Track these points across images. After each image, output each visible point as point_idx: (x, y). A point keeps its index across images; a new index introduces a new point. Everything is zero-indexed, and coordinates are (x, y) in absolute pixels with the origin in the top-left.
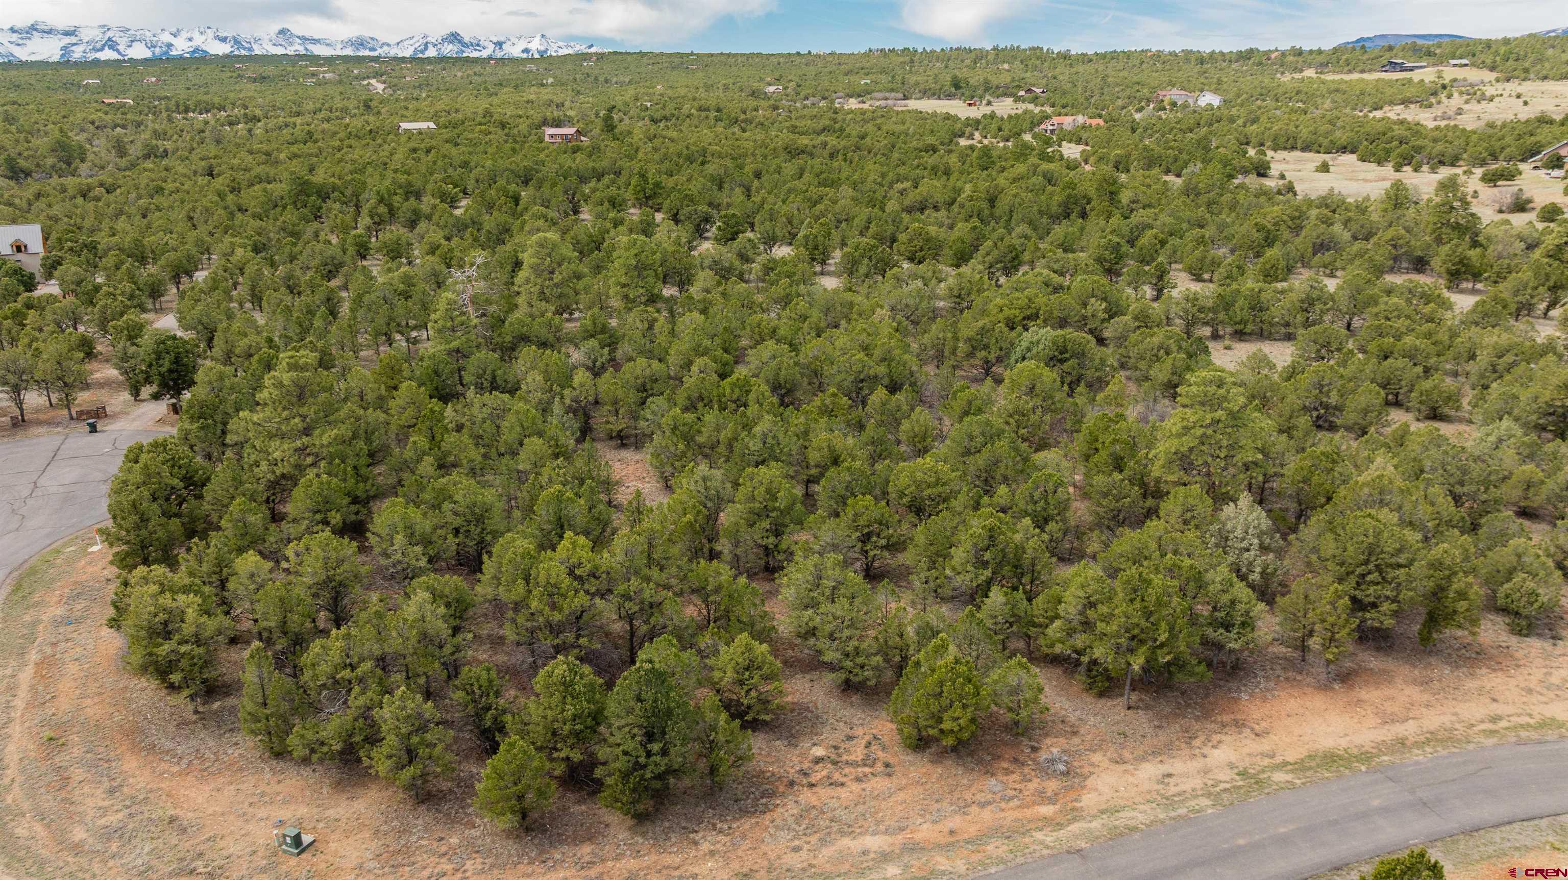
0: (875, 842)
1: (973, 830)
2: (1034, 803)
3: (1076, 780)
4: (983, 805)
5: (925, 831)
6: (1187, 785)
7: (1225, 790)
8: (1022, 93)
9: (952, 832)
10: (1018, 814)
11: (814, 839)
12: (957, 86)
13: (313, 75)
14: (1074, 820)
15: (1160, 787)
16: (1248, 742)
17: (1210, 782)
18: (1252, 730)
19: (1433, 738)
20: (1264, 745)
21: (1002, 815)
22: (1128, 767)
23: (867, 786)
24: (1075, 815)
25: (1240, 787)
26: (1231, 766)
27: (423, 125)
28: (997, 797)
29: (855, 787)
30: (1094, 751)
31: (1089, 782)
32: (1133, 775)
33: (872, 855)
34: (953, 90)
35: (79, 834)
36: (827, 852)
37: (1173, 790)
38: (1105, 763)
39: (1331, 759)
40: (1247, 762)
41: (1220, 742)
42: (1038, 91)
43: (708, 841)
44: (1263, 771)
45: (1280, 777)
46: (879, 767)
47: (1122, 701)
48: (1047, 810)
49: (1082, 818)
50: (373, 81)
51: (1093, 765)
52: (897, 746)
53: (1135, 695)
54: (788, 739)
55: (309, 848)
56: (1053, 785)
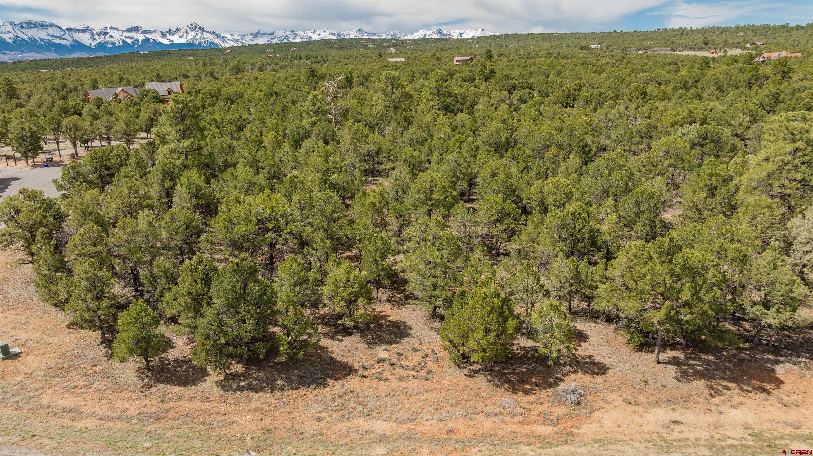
0: (381, 426)
1: (469, 433)
2: (535, 422)
3: (584, 411)
4: (489, 415)
6: (691, 435)
7: (730, 446)
8: (748, 45)
9: (450, 431)
10: (517, 428)
11: (336, 415)
12: (706, 43)
13: (365, 46)
14: (566, 442)
15: (663, 431)
16: (772, 409)
17: (717, 436)
18: (780, 400)
21: (502, 426)
22: (640, 409)
23: (403, 384)
24: (569, 438)
25: (748, 447)
26: (746, 426)
27: (398, 60)
28: (505, 412)
29: (394, 383)
30: (612, 391)
31: (595, 415)
32: (641, 416)
33: (373, 436)
34: (703, 45)
37: (676, 435)
38: (620, 402)
40: (766, 426)
41: (741, 404)
42: (759, 44)
44: (781, 438)
46: (423, 373)
47: (653, 356)
48: (544, 430)
49: (573, 442)
50: (392, 49)
51: (605, 401)
52: (444, 356)
53: (671, 354)
54: (371, 343)
55: (17, 356)
56: (561, 411)
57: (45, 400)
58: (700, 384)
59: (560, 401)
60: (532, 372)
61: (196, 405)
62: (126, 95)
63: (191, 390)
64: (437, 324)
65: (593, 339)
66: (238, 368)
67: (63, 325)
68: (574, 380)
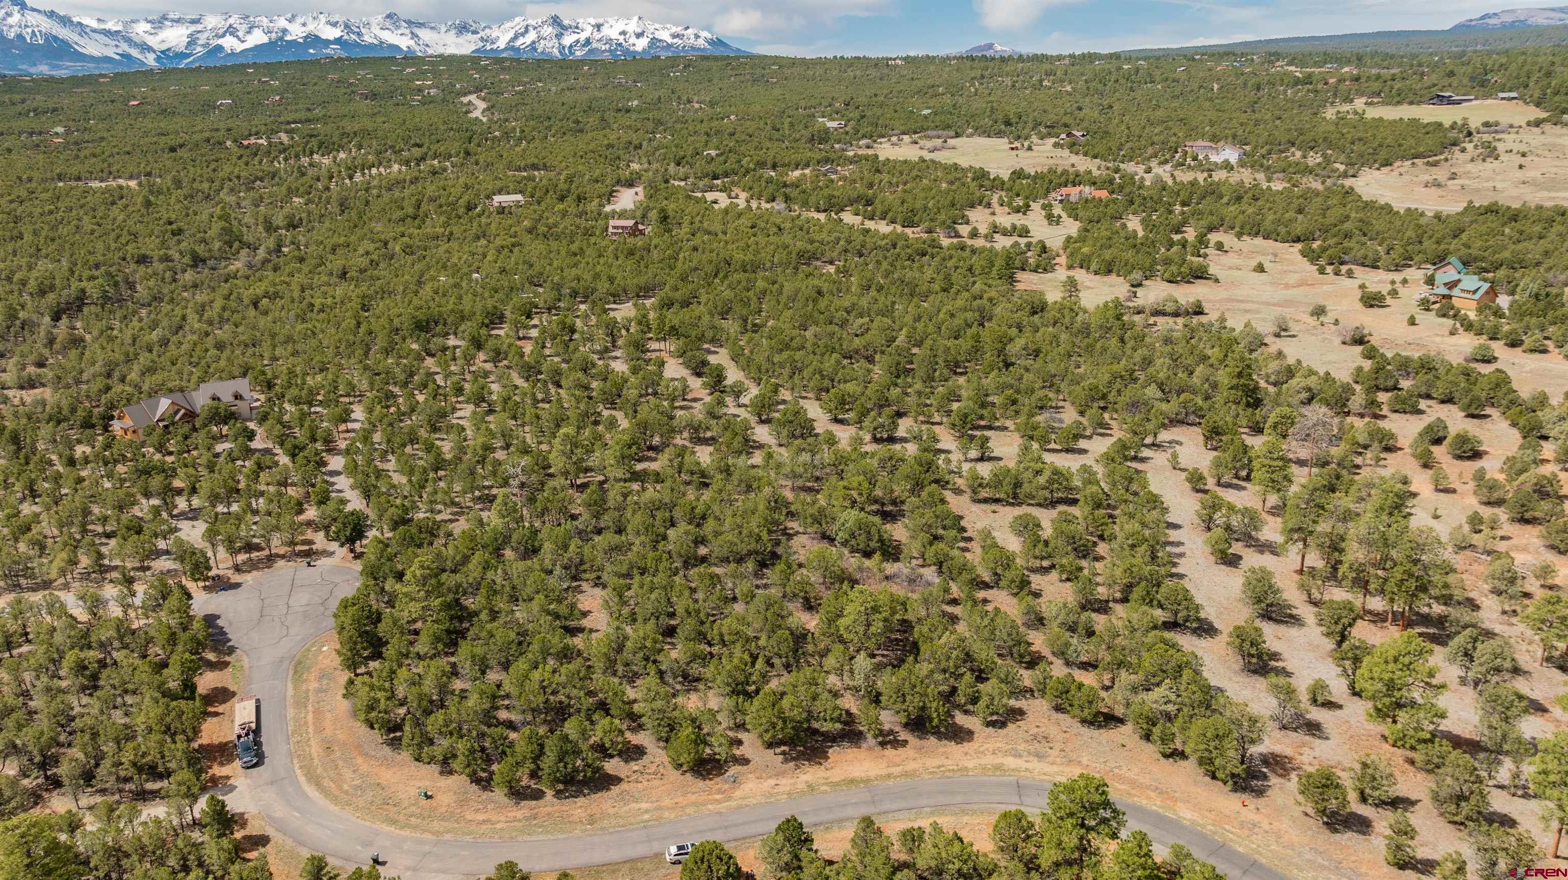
0: (644, 806)
1: (685, 803)
2: (714, 793)
3: (737, 784)
4: (694, 793)
5: (667, 802)
6: (782, 789)
7: (796, 792)
8: (1064, 136)
9: (676, 803)
10: (706, 797)
11: (621, 803)
12: (1009, 122)
13: (420, 90)
14: (728, 801)
15: (770, 789)
16: (821, 772)
17: (793, 789)
18: (825, 767)
19: (906, 774)
20: (829, 773)
21: (700, 797)
22: (762, 780)
23: (650, 783)
24: (729, 799)
25: (804, 791)
26: (806, 782)
27: (513, 200)
28: (701, 790)
29: (645, 783)
30: (751, 773)
31: (741, 786)
32: (762, 784)
33: (641, 810)
35: (346, 787)
36: (626, 808)
37: (775, 791)
38: (753, 778)
39: (852, 781)
40: (815, 781)
42: (1079, 134)
43: (581, 801)
45: (824, 788)
46: (659, 775)
47: (773, 751)
48: (718, 797)
49: (731, 800)
50: (472, 98)
51: (747, 779)
52: (670, 767)
53: (783, 748)
54: (626, 761)
55: (430, 797)
56: (726, 786)
57: (469, 817)
58: (792, 764)
59: (726, 782)
60: (712, 769)
61: (549, 809)
63: (541, 802)
64: (662, 744)
65: (746, 742)
66: (560, 787)
67: (436, 774)
68: (734, 770)
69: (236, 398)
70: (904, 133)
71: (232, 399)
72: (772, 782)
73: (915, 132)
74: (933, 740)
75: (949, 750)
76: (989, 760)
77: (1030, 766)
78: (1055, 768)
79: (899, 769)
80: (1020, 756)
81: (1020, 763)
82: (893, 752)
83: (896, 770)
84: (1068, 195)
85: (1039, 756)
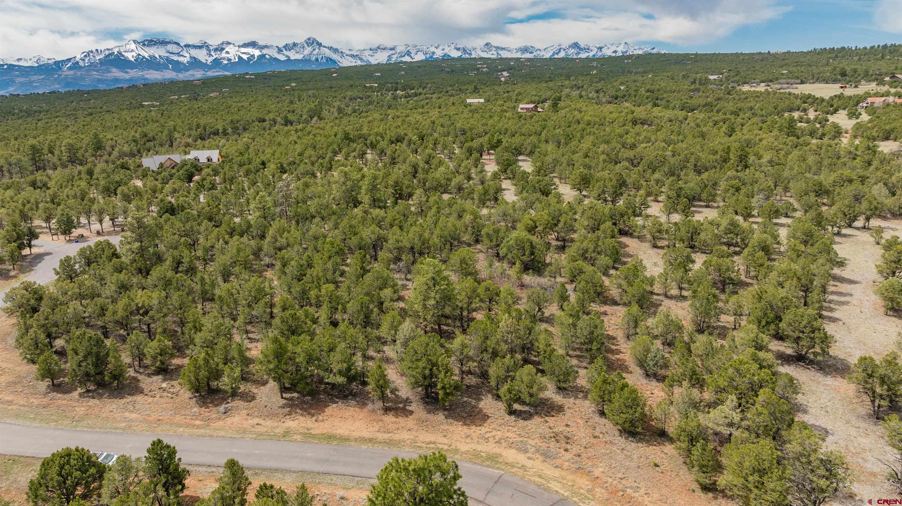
0: (132, 416)
1: (166, 421)
2: (198, 419)
4: (182, 415)
7: (268, 435)
10: (188, 421)
11: (120, 410)
12: (843, 75)
13: (477, 69)
15: (249, 427)
16: (308, 422)
17: (269, 431)
18: (317, 418)
20: (314, 425)
21: (183, 420)
22: (250, 418)
24: (205, 427)
28: (190, 414)
30: (246, 409)
32: (247, 421)
36: (117, 415)
37: (252, 430)
38: (244, 414)
43: (94, 401)
44: (295, 433)
45: (298, 437)
46: (174, 395)
51: (238, 413)
53: (293, 395)
54: (164, 380)
59: (217, 412)
62: (172, 162)
65: (266, 387)
66: (93, 387)
68: (238, 403)
69: (209, 160)
70: (763, 82)
71: (206, 161)
72: (256, 421)
73: (771, 81)
74: (440, 416)
75: (451, 428)
76: (491, 448)
77: (529, 463)
78: (557, 473)
79: (386, 436)
80: (526, 451)
81: (522, 458)
82: (394, 419)
83: (381, 436)
84: (873, 103)
85: (546, 456)
